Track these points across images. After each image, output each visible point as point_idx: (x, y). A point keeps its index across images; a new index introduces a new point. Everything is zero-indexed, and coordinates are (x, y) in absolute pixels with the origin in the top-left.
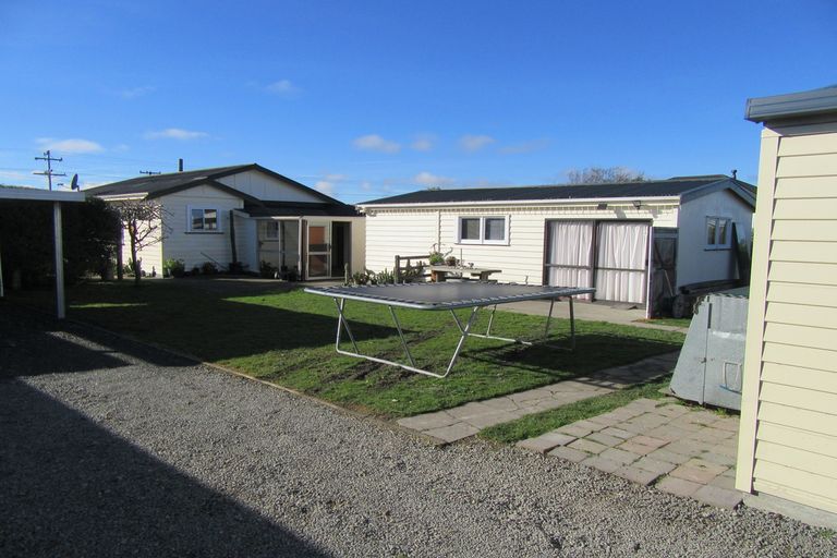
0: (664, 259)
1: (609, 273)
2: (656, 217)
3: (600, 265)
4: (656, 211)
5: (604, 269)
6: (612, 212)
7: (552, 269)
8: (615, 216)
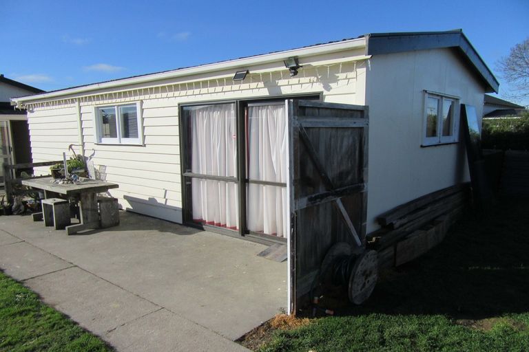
0: (331, 174)
1: (265, 188)
2: (328, 88)
3: (253, 176)
4: (327, 76)
5: (259, 182)
6: (261, 84)
7: (194, 180)
8: (264, 93)
